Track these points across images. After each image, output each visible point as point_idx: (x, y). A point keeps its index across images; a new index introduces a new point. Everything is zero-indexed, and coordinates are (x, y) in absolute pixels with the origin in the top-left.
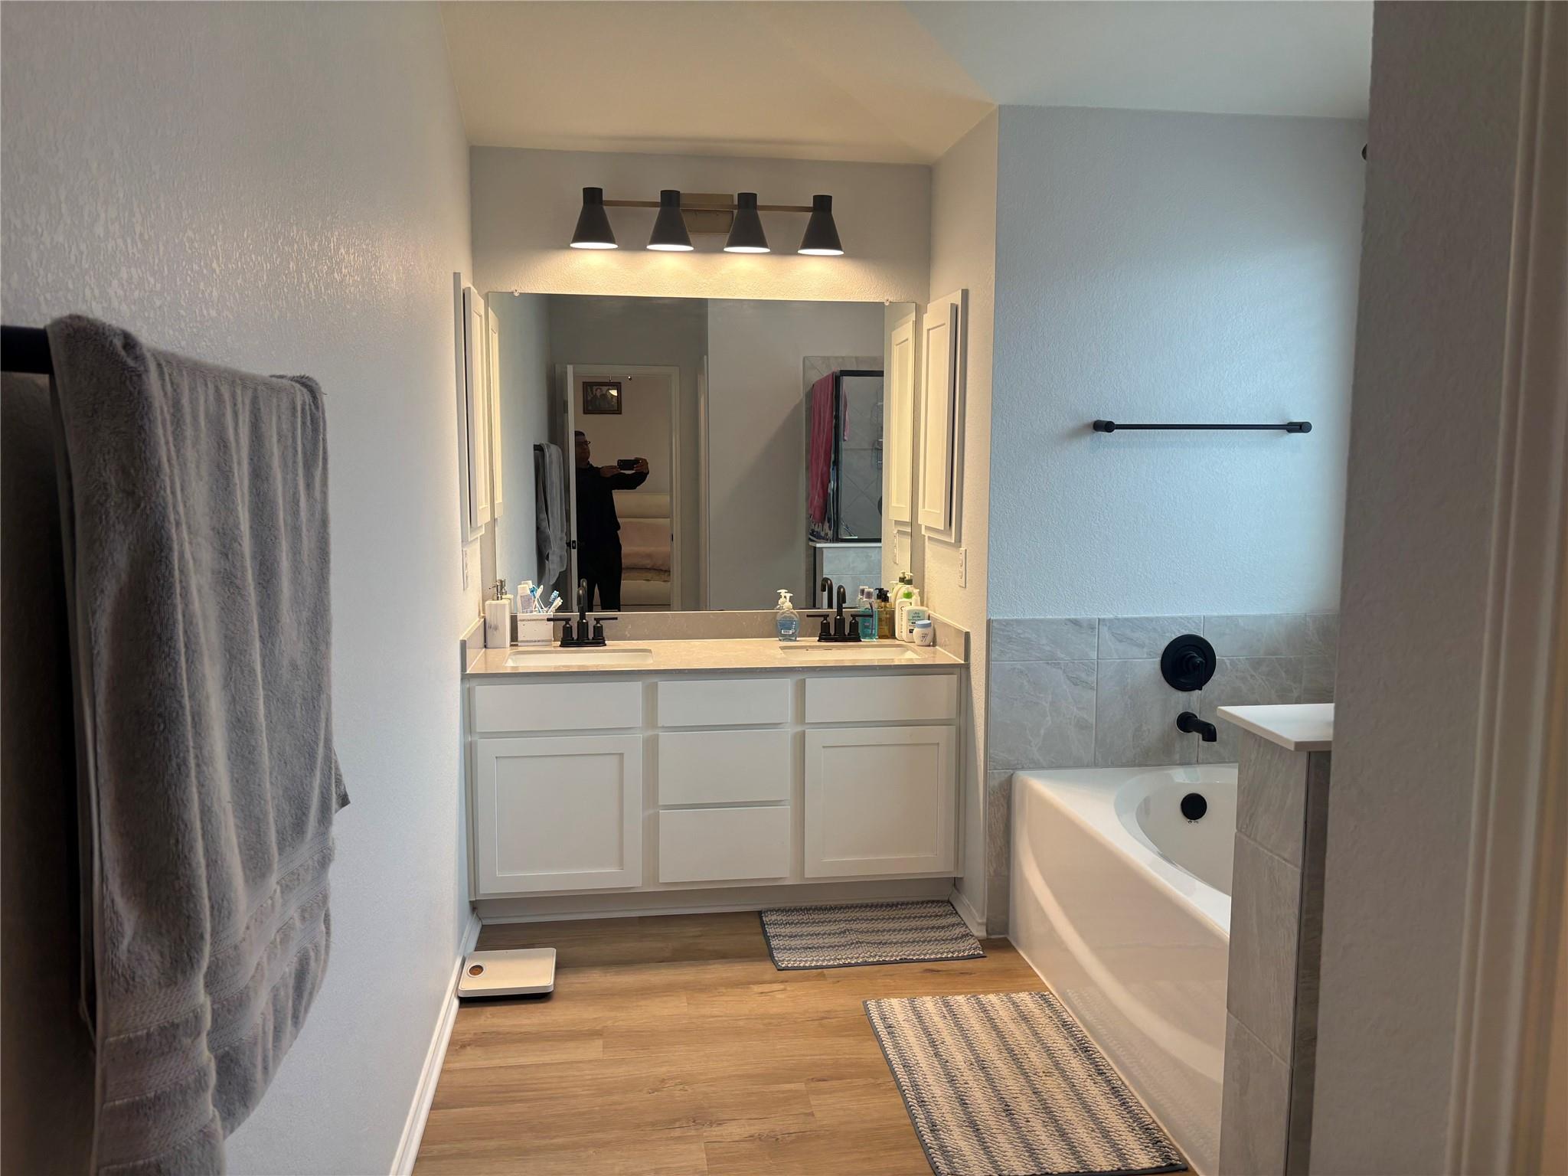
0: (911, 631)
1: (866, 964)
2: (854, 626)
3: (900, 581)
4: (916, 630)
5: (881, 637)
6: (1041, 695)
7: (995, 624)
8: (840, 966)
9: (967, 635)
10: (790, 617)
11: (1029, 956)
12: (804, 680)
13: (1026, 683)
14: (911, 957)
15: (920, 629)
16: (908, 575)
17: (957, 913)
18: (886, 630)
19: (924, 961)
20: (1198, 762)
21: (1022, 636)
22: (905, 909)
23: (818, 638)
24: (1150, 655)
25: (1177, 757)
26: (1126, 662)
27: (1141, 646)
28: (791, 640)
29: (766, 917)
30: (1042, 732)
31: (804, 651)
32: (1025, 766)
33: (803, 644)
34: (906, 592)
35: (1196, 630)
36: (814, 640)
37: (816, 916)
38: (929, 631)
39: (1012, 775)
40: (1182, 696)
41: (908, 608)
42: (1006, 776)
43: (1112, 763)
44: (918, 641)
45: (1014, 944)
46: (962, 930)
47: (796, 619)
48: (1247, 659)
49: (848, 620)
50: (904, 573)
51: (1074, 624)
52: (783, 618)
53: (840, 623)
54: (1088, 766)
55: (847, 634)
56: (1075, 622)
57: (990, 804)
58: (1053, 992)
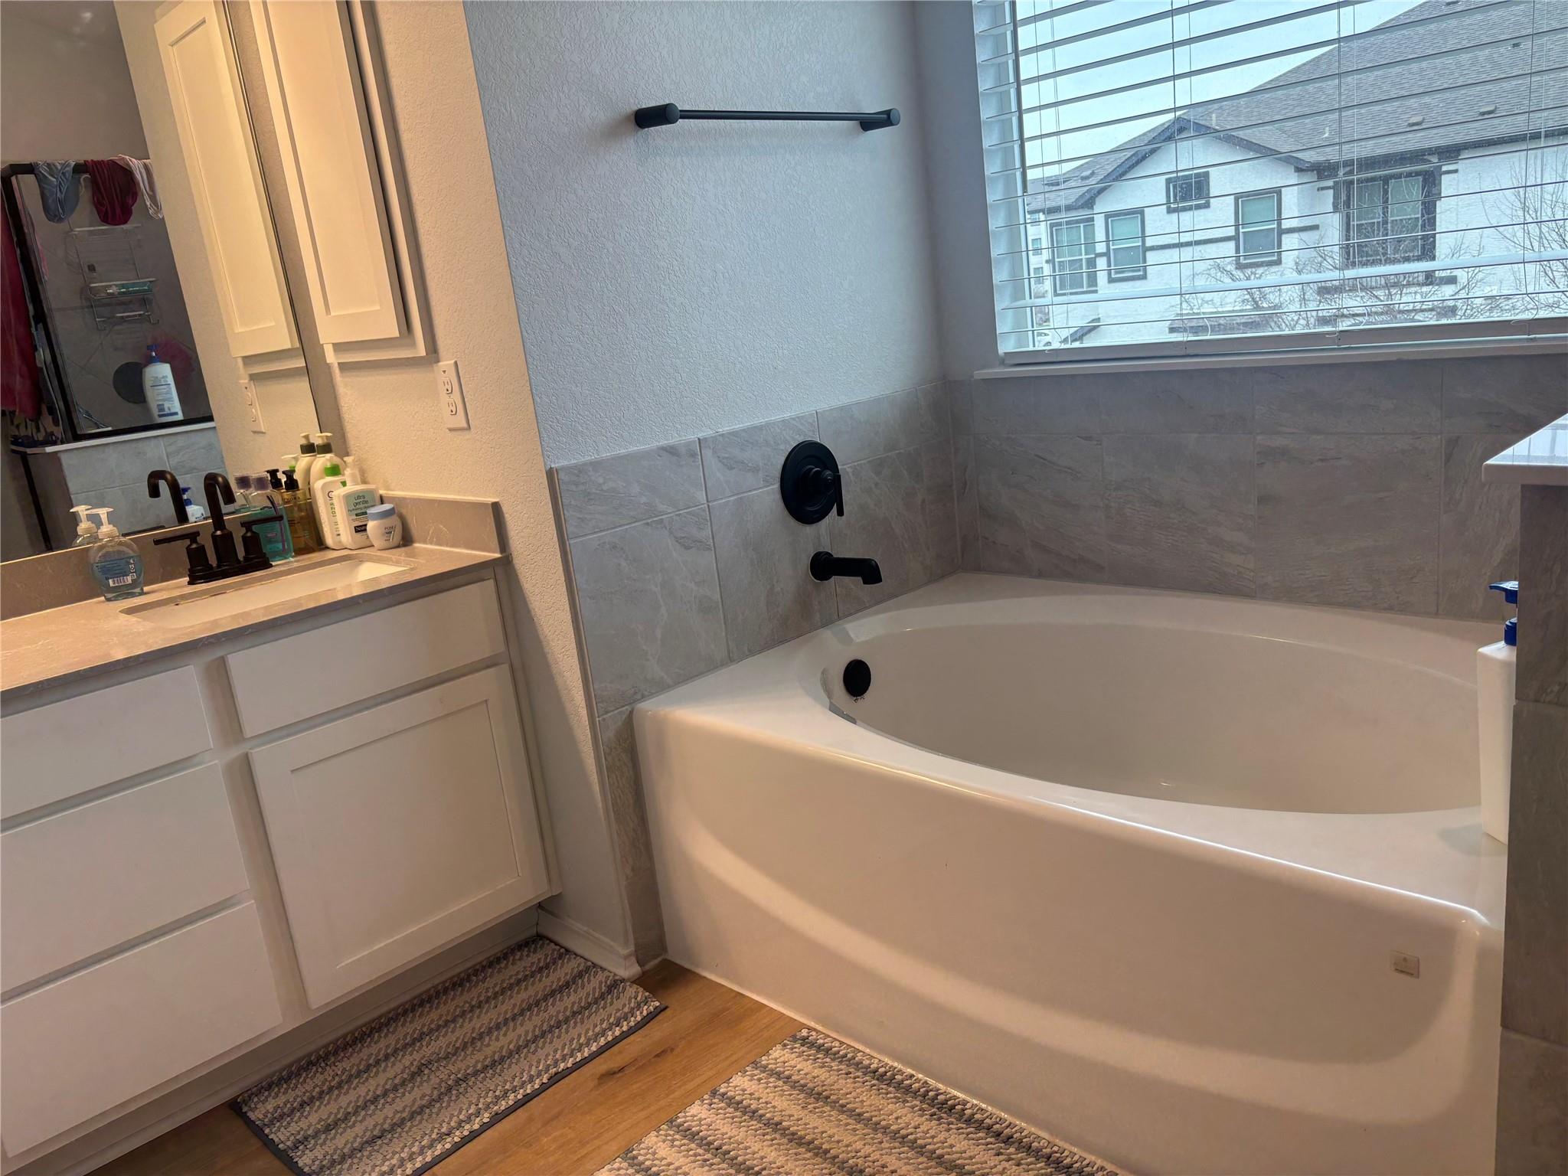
0: (361, 529)
1: (497, 1118)
2: (252, 543)
3: (303, 453)
4: (371, 525)
5: (300, 551)
6: (648, 577)
7: (562, 475)
8: (457, 1147)
9: (496, 508)
10: (119, 552)
11: (726, 977)
12: (222, 661)
13: (624, 564)
14: (562, 1066)
15: (375, 522)
16: (317, 439)
17: (567, 951)
18: (305, 537)
19: (585, 1061)
20: (839, 618)
21: (605, 488)
22: (485, 978)
23: (187, 579)
24: (767, 483)
25: (817, 617)
26: (741, 498)
27: (755, 470)
28: (133, 595)
29: (252, 1110)
30: (659, 633)
31: (171, 607)
32: (646, 693)
33: (165, 595)
34: (329, 465)
35: (811, 434)
36: (180, 585)
37: (347, 1064)
38: (394, 521)
39: (631, 712)
40: (809, 530)
41: (340, 492)
42: (624, 717)
43: (749, 651)
44: (378, 543)
45: (687, 966)
46: (601, 976)
47: (132, 554)
48: (869, 462)
49: (238, 534)
50: (307, 437)
51: (671, 453)
52: (104, 556)
53: (223, 543)
54: (722, 665)
55: (242, 559)
56: (671, 451)
57: (608, 769)
58: (812, 1024)
